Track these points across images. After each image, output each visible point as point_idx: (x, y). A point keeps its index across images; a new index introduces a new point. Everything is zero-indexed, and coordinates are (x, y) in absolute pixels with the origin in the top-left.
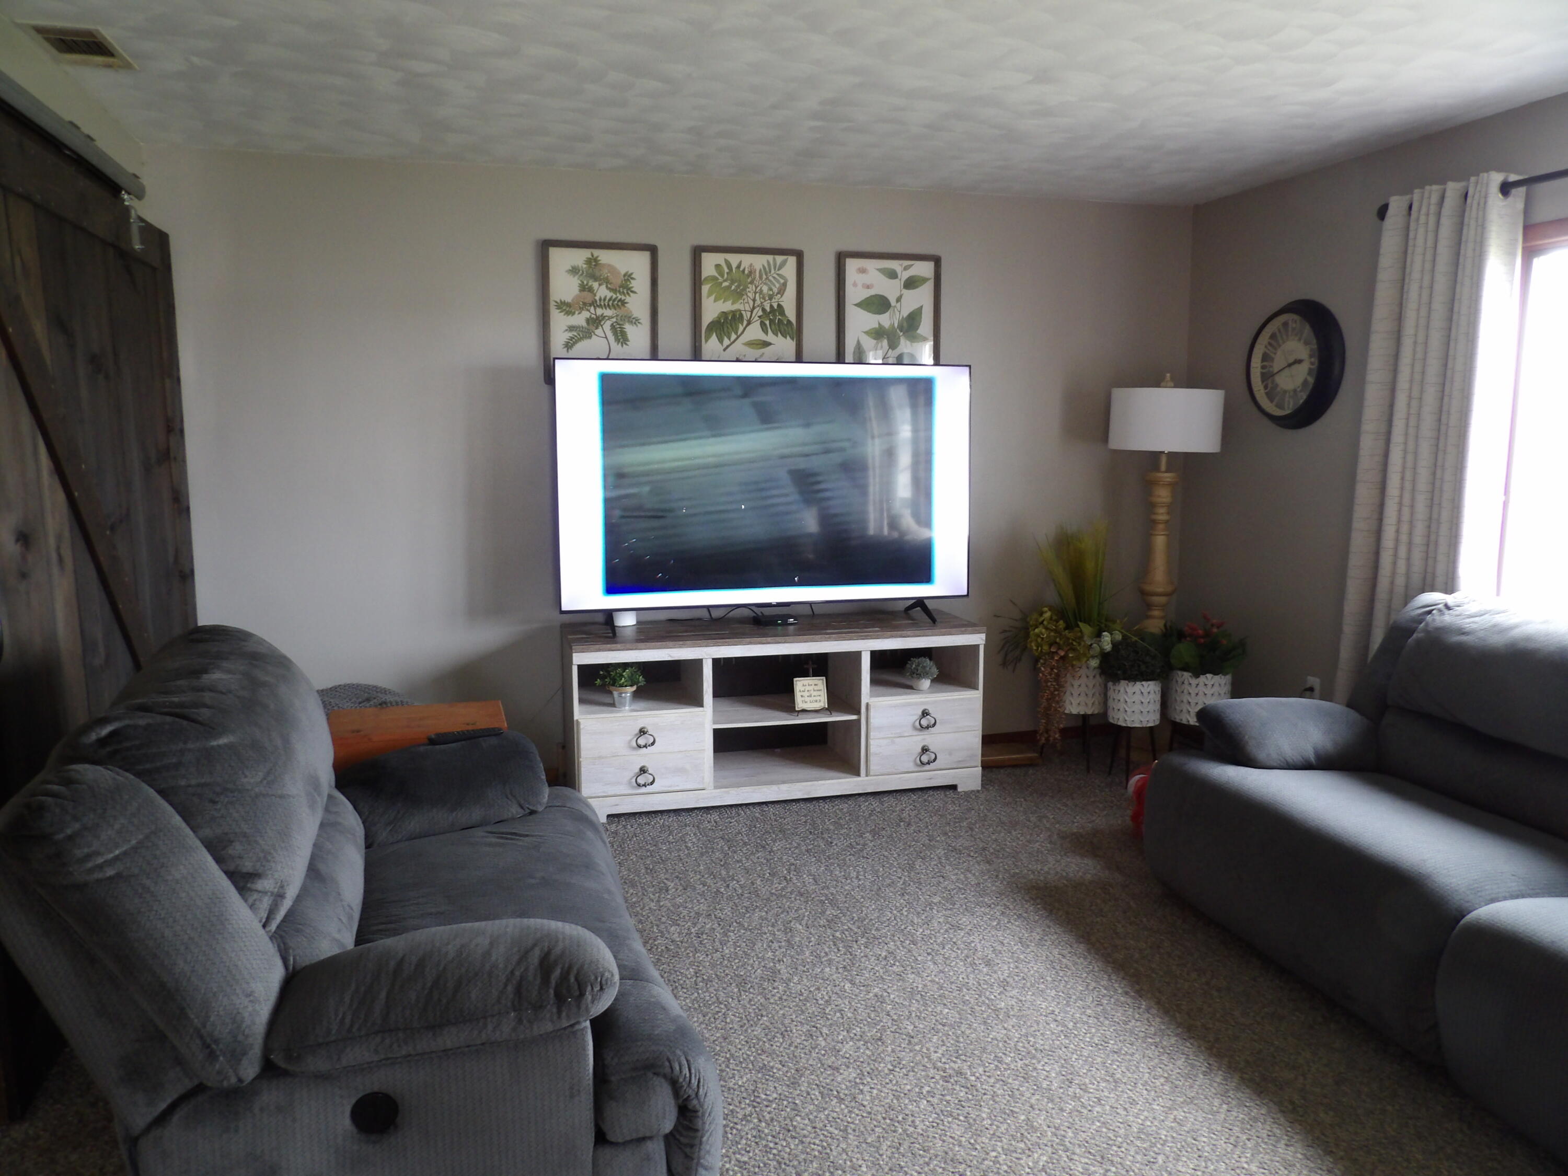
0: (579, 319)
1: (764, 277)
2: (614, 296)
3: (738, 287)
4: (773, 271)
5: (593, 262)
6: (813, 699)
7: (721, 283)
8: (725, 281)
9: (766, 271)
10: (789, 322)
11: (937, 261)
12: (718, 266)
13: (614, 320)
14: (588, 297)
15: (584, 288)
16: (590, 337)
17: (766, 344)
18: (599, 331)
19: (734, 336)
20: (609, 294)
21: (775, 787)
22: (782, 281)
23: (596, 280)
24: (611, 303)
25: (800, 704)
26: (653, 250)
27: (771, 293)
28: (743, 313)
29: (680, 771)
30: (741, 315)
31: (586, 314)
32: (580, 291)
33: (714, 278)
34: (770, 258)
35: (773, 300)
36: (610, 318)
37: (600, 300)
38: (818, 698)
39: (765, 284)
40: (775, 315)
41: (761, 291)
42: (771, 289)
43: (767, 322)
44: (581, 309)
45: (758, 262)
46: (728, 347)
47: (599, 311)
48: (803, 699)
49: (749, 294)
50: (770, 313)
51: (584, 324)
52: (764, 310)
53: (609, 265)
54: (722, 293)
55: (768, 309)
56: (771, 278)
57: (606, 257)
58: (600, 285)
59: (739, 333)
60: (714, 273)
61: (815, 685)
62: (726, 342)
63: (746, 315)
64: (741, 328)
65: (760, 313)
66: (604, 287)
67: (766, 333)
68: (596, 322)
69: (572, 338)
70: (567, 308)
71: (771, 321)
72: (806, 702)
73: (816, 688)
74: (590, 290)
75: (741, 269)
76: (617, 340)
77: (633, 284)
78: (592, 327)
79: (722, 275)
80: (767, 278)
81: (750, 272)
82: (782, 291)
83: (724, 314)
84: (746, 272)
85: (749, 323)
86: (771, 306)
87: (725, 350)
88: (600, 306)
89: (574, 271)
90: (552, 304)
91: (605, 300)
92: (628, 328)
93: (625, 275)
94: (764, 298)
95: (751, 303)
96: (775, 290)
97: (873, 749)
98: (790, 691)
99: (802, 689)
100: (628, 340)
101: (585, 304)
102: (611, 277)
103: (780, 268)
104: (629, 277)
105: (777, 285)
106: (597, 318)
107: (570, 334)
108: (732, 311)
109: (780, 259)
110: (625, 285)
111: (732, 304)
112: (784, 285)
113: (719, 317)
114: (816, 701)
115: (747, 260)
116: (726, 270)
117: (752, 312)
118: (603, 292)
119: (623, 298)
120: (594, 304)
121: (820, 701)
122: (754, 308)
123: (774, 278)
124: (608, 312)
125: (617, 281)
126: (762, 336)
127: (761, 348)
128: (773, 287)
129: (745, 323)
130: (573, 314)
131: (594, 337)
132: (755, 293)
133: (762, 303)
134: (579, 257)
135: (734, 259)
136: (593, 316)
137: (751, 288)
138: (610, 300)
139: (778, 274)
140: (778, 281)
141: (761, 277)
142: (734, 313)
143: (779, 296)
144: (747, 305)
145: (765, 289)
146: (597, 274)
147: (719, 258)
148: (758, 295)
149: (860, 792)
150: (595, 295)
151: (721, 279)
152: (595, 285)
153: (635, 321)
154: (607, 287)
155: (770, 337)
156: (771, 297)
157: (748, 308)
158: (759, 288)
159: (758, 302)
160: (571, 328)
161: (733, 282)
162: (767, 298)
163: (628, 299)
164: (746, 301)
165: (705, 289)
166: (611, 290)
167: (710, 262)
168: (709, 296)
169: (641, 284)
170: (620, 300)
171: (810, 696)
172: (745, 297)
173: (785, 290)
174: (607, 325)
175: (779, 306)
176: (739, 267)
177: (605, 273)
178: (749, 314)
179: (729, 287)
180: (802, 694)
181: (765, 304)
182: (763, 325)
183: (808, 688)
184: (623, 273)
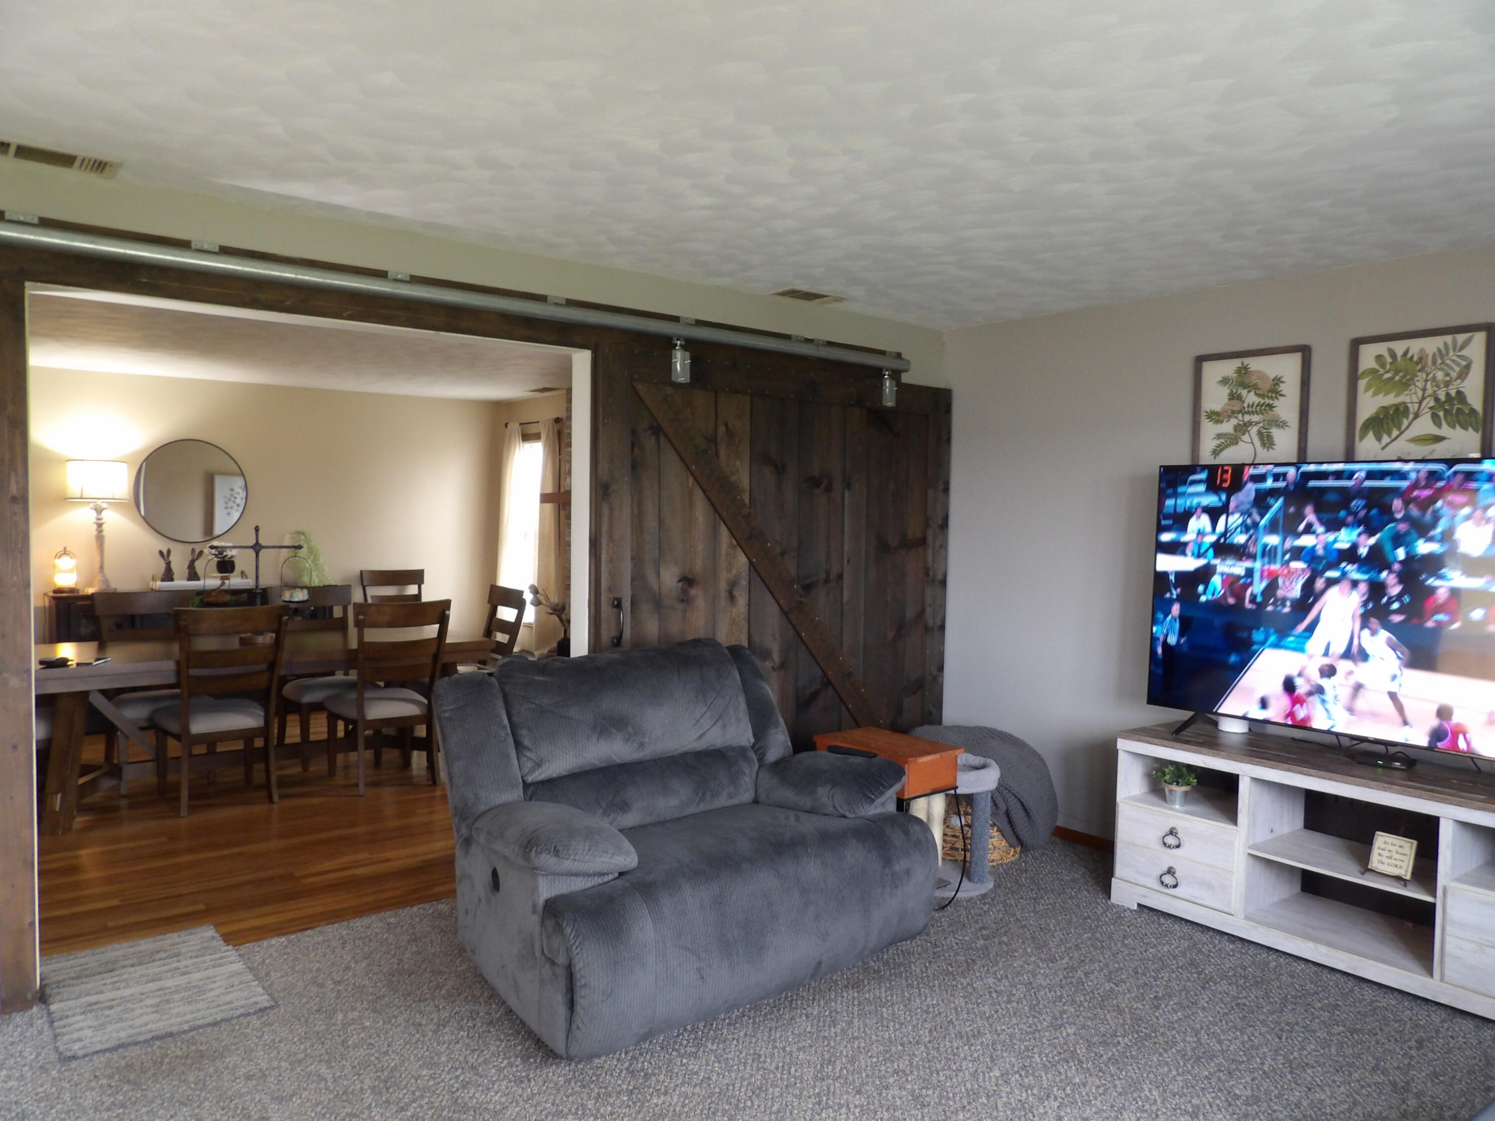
0: (1227, 427)
1: (1439, 361)
2: (1263, 401)
3: (1403, 377)
4: (1451, 353)
5: (1243, 371)
6: (1392, 861)
7: (1382, 375)
8: (1387, 372)
9: (1441, 354)
10: (1473, 411)
12: (1379, 358)
13: (1261, 425)
14: (1237, 406)
15: (1233, 397)
16: (1237, 443)
17: (1438, 439)
18: (1246, 438)
19: (1395, 433)
20: (1257, 400)
21: (1311, 945)
22: (1464, 363)
23: (1245, 388)
24: (1258, 408)
25: (1375, 862)
27: (1448, 379)
28: (1410, 405)
29: (1206, 885)
30: (1407, 409)
31: (1234, 422)
32: (1230, 399)
33: (1373, 371)
34: (1448, 339)
35: (1451, 387)
36: (1257, 423)
37: (1248, 406)
38: (1399, 863)
39: (1440, 369)
40: (1452, 405)
41: (1434, 378)
42: (1448, 375)
43: (1441, 414)
44: (1230, 417)
45: (1431, 345)
46: (1387, 445)
47: (1247, 418)
48: (1380, 858)
49: (1417, 383)
50: (1445, 402)
51: (1232, 431)
52: (1437, 400)
53: (1259, 372)
54: (1381, 384)
55: (1443, 398)
56: (1448, 362)
57: (1255, 364)
58: (1249, 392)
59: (1403, 427)
60: (1373, 365)
61: (1401, 847)
62: (1386, 439)
63: (1413, 408)
64: (1405, 422)
65: (1432, 404)
66: (1252, 393)
67: (1439, 426)
68: (1243, 428)
69: (1219, 446)
70: (1216, 417)
71: (1447, 412)
72: (1383, 863)
73: (1400, 850)
74: (1239, 398)
75: (1409, 356)
76: (1264, 445)
77: (1283, 387)
78: (1239, 434)
79: (1383, 365)
80: (1443, 363)
81: (1421, 359)
82: (1464, 373)
83: (1385, 409)
84: (1415, 359)
85: (1417, 416)
86: (1448, 395)
87: (1383, 448)
88: (1248, 413)
89: (1225, 381)
90: (1203, 414)
91: (1252, 406)
92: (1275, 432)
93: (1274, 380)
94: (1438, 386)
95: (1420, 393)
96: (1454, 375)
97: (1449, 948)
98: (1369, 842)
99: (1383, 846)
100: (1274, 445)
101: (1233, 412)
102: (1260, 385)
103: (1462, 348)
104: (1278, 381)
105: (1457, 369)
106: (1245, 424)
107: (1218, 442)
108: (1394, 405)
109: (1461, 338)
110: (1274, 389)
111: (1396, 396)
112: (1468, 367)
113: (1377, 413)
114: (1396, 866)
115: (1415, 346)
116: (1389, 360)
117: (1420, 403)
118: (1251, 398)
119: (1271, 402)
120: (1242, 412)
121: (1401, 867)
122: (1424, 398)
123: (1453, 361)
124: (1255, 418)
125: (1265, 386)
126: (1434, 431)
127: (1431, 444)
128: (1451, 372)
129: (1411, 416)
130: (1222, 422)
131: (1240, 443)
132: (1426, 381)
133: (1435, 392)
134: (1229, 368)
135: (1399, 347)
136: (1241, 423)
137: (1422, 376)
138: (1257, 406)
139: (1458, 356)
140: (1458, 364)
141: (1434, 362)
142: (1397, 407)
143: (1459, 381)
144: (1414, 397)
145: (1440, 375)
146: (1247, 381)
147: (1381, 348)
148: (1429, 383)
149: (1429, 997)
150: (1243, 402)
151: (1382, 371)
152: (1244, 392)
153: (1282, 425)
154: (1256, 394)
155: (1445, 431)
156: (1447, 384)
157: (1415, 399)
158: (1431, 375)
159: (1430, 391)
160: (1219, 436)
161: (1397, 372)
162: (1442, 386)
163: (1276, 403)
164: (1413, 391)
165: (1362, 384)
166: (1262, 396)
167: (1368, 355)
168: (1367, 390)
169: (1291, 389)
170: (1268, 405)
171: (1390, 858)
172: (1412, 387)
173: (1467, 374)
174: (1254, 430)
175: (1459, 393)
176: (1406, 353)
177: (1254, 379)
178: (1416, 406)
179: (1392, 378)
180: (1382, 852)
181: (1439, 392)
182: (1435, 417)
183: (1389, 847)
184: (1272, 377)
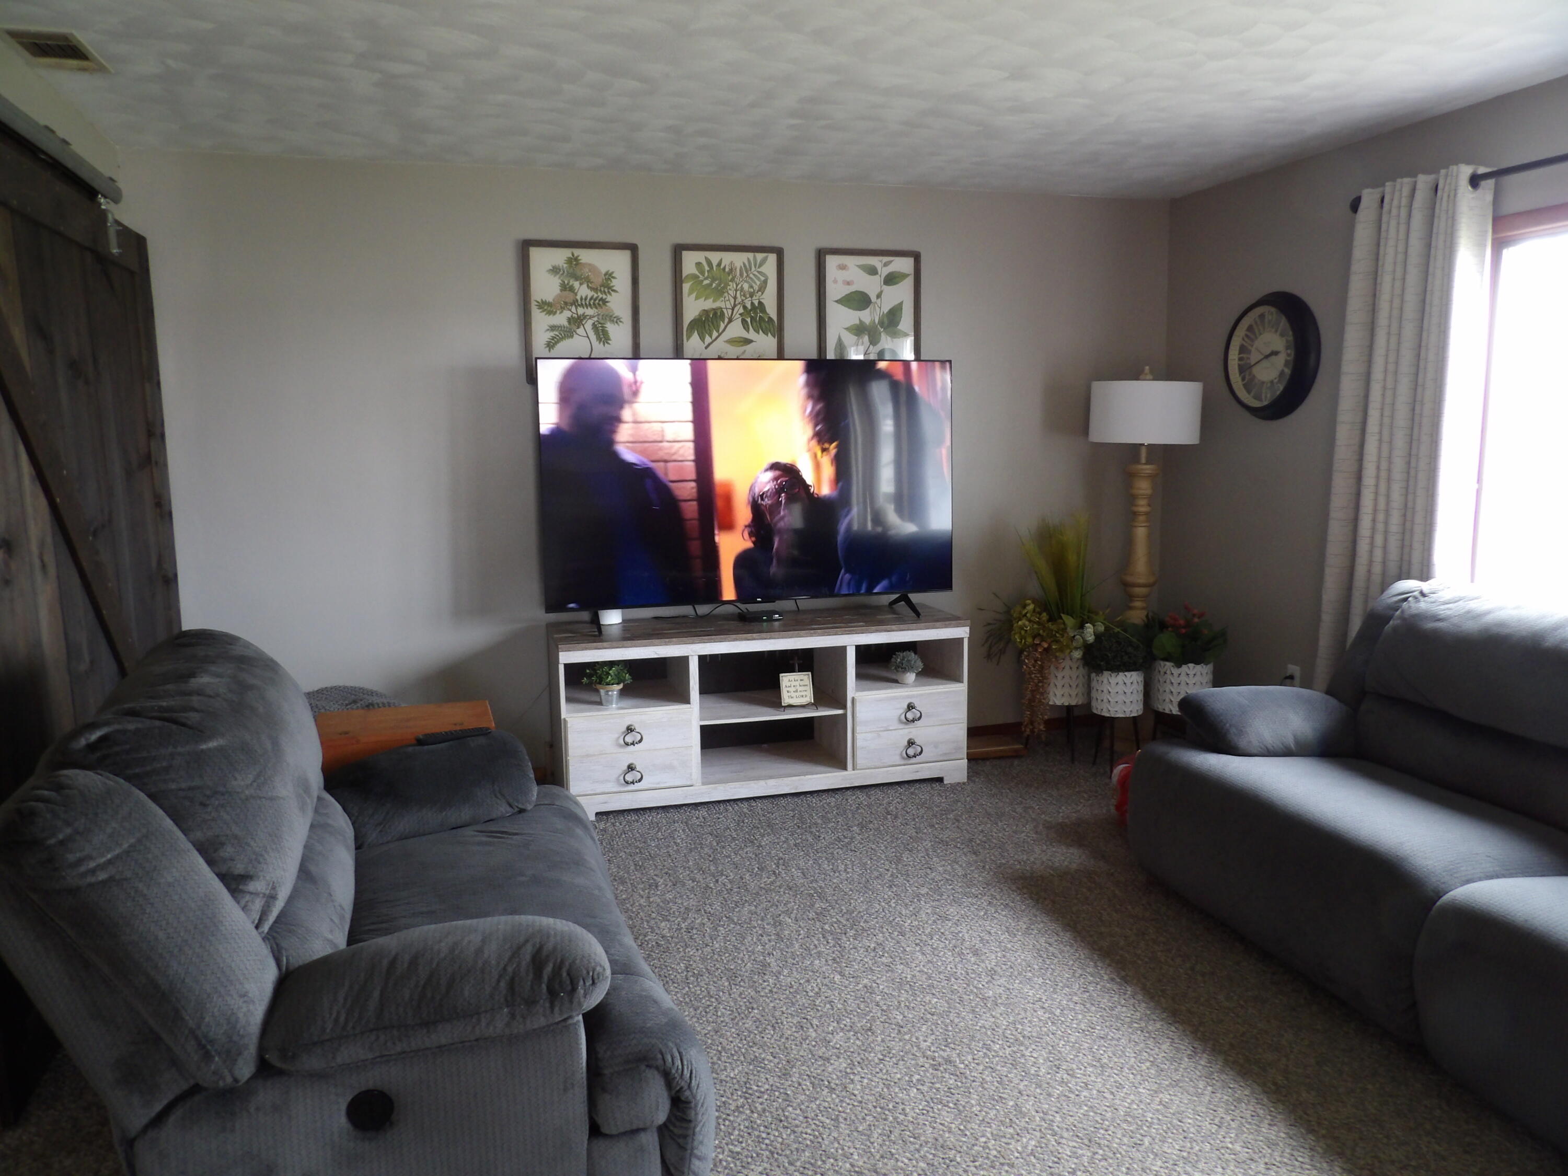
0: (561, 319)
1: (745, 274)
2: (596, 295)
3: (719, 285)
4: (753, 268)
5: (573, 261)
6: (798, 694)
7: (702, 281)
8: (706, 279)
9: (746, 268)
10: (770, 319)
11: (917, 257)
12: (698, 265)
13: (596, 319)
14: (570, 297)
15: (565, 287)
16: (572, 337)
17: (748, 342)
18: (581, 331)
19: (715, 334)
20: (590, 293)
21: (762, 783)
22: (763, 279)
23: (576, 280)
24: (592, 302)
25: (786, 699)
26: (633, 249)
27: (752, 290)
28: (725, 311)
29: (669, 768)
30: (722, 314)
31: (567, 314)
32: (561, 290)
33: (694, 277)
34: (750, 255)
35: (754, 298)
36: (591, 317)
37: (581, 299)
38: (804, 693)
39: (746, 281)
40: (756, 313)
41: (742, 288)
42: (751, 287)
43: (749, 320)
44: (562, 309)
45: (738, 259)
46: (709, 345)
47: (581, 311)
48: (789, 694)
49: (730, 292)
50: (751, 310)
51: (566, 324)
52: (745, 307)
53: (590, 265)
54: (703, 291)
55: (749, 307)
56: (751, 276)
57: (586, 256)
58: (581, 284)
59: (720, 331)
60: (694, 271)
61: (801, 680)
62: (708, 340)
63: (727, 313)
64: (722, 326)
65: (741, 311)
66: (585, 286)
67: (748, 331)
68: (577, 321)
69: (553, 338)
70: (548, 307)
71: (752, 318)
72: (792, 698)
73: (802, 683)
74: (571, 289)
75: (722, 267)
76: (599, 339)
77: (614, 283)
78: (574, 327)
79: (702, 273)
80: (748, 276)
81: (731, 270)
82: (762, 288)
83: (706, 312)
84: (727, 270)
85: (730, 321)
86: (752, 304)
87: (706, 348)
88: (582, 305)
89: (555, 270)
90: (533, 304)
91: (586, 299)
92: (610, 327)
93: (605, 275)
94: (744, 296)
95: (732, 301)
96: (756, 287)
97: (859, 743)
98: (776, 686)
99: (788, 684)
100: (610, 340)
101: (566, 303)
102: (592, 277)
103: (760, 266)
104: (609, 276)
105: (758, 283)
106: (579, 317)
107: (552, 334)
108: (714, 309)
109: (760, 256)
110: (606, 284)
111: (714, 301)
112: (765, 282)
113: (700, 316)
114: (802, 696)
115: (728, 258)
116: (707, 268)
117: (733, 309)
118: (583, 291)
119: (604, 297)
120: (574, 303)
121: (806, 696)
122: (735, 305)
123: (754, 275)
124: (590, 312)
125: (597, 281)
126: (744, 334)
127: (742, 346)
128: (754, 285)
129: (726, 320)
130: (555, 313)
131: (575, 336)
132: (736, 290)
133: (743, 300)
134: (559, 256)
135: (715, 257)
136: (575, 316)
137: (732, 286)
138: (591, 299)
139: (759, 272)
140: (759, 279)
141: (741, 275)
142: (715, 311)
143: (760, 293)
144: (728, 303)
145: (746, 286)
146: (579, 273)
147: (699, 256)
148: (738, 292)
149: (848, 786)
150: (576, 295)
151: (701, 278)
152: (576, 284)
153: (617, 320)
154: (588, 286)
155: (752, 335)
156: (751, 296)
157: (729, 306)
158: (740, 286)
159: (739, 300)
160: (553, 328)
161: (714, 280)
162: (748, 296)
163: (609, 298)
164: (727, 298)
165: (686, 287)
166: (592, 289)
167: (690, 260)
168: (690, 294)
169: (622, 283)
170: (601, 299)
171: (796, 691)
172: (726, 294)
173: (765, 288)
174: (589, 325)
175: (760, 303)
176: (719, 264)
177: (586, 272)
178: (730, 311)
179: (711, 285)
180: (788, 689)
181: (746, 301)
182: (744, 322)
183: (793, 683)
184: (603, 271)
